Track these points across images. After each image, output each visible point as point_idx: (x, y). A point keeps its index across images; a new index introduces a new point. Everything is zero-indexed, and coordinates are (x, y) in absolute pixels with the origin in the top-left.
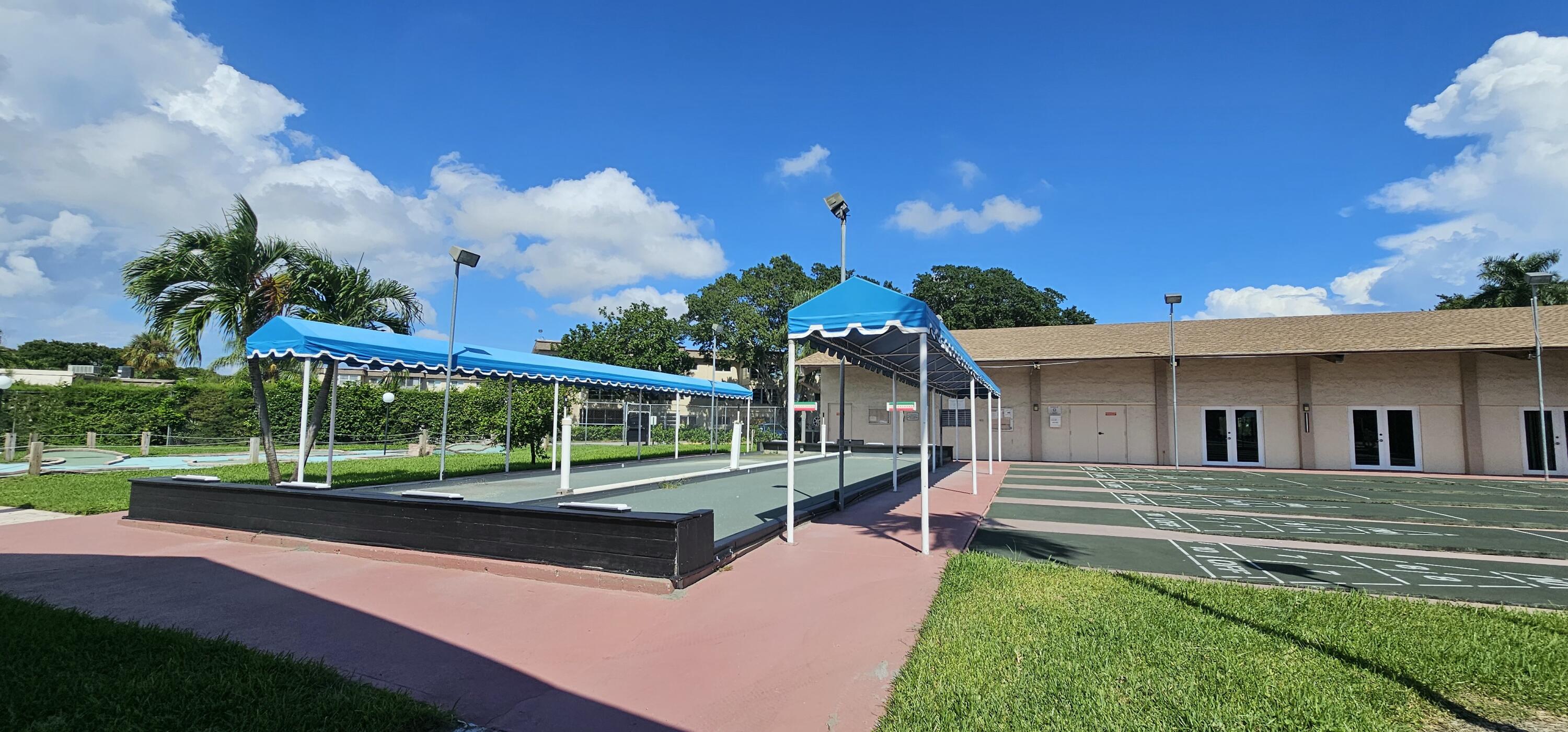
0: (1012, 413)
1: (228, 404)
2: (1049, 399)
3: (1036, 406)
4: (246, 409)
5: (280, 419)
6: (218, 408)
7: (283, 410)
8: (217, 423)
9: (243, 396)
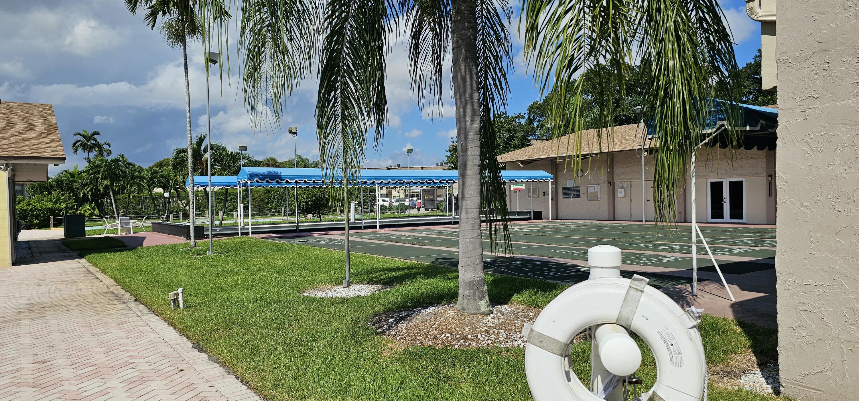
0: (599, 188)
1: (262, 197)
2: (618, 178)
3: (611, 183)
4: (268, 199)
5: (281, 203)
6: (259, 199)
7: (281, 199)
8: (259, 206)
9: (266, 193)
